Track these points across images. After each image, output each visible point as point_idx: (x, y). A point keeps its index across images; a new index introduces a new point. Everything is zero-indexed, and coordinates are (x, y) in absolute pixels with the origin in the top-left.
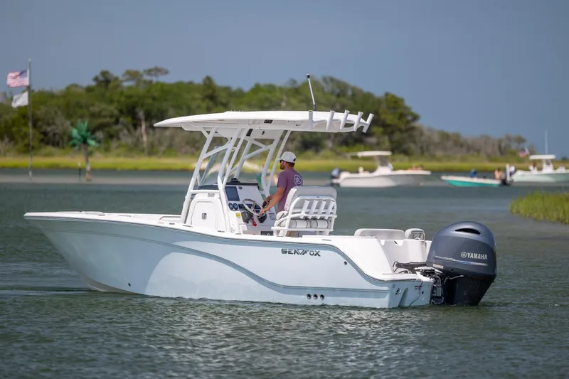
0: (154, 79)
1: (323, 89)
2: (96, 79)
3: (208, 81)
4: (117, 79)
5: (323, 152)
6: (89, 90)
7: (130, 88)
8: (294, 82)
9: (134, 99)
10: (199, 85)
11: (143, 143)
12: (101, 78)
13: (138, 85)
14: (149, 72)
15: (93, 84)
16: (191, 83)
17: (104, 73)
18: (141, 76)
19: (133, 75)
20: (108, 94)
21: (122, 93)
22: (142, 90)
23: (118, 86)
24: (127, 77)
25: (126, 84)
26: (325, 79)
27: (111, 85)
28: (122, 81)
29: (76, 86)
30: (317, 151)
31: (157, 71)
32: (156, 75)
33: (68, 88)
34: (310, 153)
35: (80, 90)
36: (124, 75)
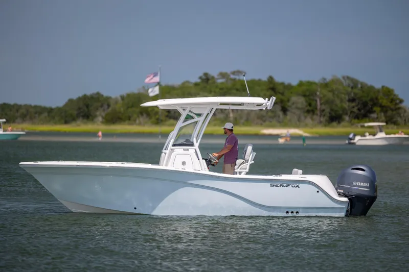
0: (237, 77)
1: (343, 84)
2: (200, 78)
3: (271, 79)
4: (213, 77)
5: (343, 123)
6: (196, 84)
7: (222, 83)
8: (325, 79)
9: (225, 90)
10: (265, 82)
11: (230, 117)
12: (204, 77)
13: (227, 81)
14: (234, 73)
15: (199, 81)
16: (260, 80)
17: (206, 74)
18: (229, 76)
19: (223, 75)
20: (208, 87)
21: (217, 87)
22: (230, 85)
23: (214, 82)
24: (220, 77)
25: (220, 81)
26: (344, 78)
27: (210, 82)
28: (217, 79)
29: (188, 82)
30: (339, 123)
31: (238, 72)
32: (239, 75)
33: (183, 84)
34: (335, 124)
35: (191, 85)
36: (218, 75)
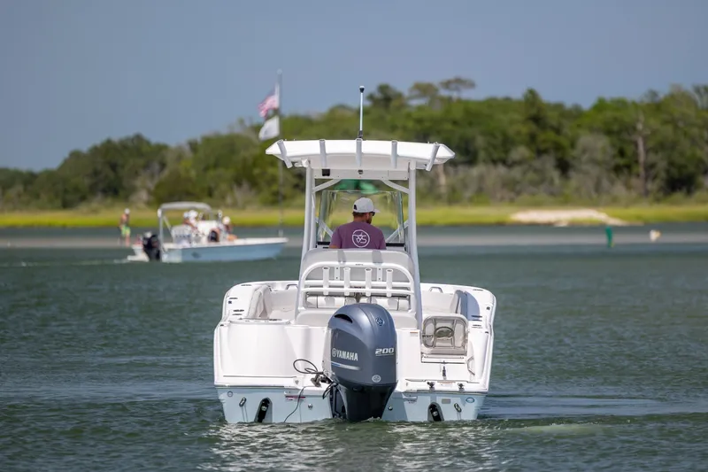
0: (455, 95)
1: (695, 103)
2: (371, 97)
3: (532, 97)
4: (399, 96)
5: (698, 194)
7: (420, 108)
8: (654, 94)
9: (427, 124)
10: (519, 102)
11: (439, 186)
12: (378, 95)
13: (431, 103)
14: (447, 85)
15: (366, 104)
16: (508, 99)
17: (383, 88)
18: (437, 90)
19: (424, 90)
20: (388, 118)
21: (409, 116)
22: (437, 111)
23: (403, 106)
24: (416, 92)
25: (415, 103)
26: (697, 90)
27: (394, 104)
28: (409, 98)
29: (342, 107)
30: (689, 192)
31: (459, 82)
32: (457, 89)
33: (332, 111)
34: (678, 196)
35: (349, 114)
36: (411, 90)
